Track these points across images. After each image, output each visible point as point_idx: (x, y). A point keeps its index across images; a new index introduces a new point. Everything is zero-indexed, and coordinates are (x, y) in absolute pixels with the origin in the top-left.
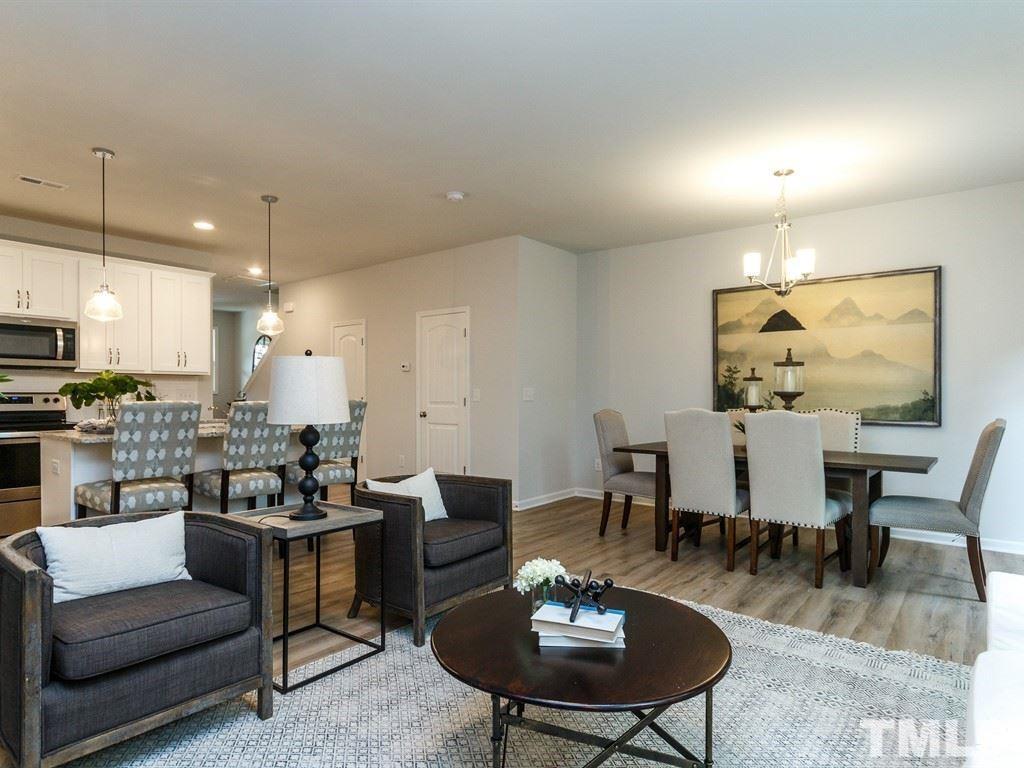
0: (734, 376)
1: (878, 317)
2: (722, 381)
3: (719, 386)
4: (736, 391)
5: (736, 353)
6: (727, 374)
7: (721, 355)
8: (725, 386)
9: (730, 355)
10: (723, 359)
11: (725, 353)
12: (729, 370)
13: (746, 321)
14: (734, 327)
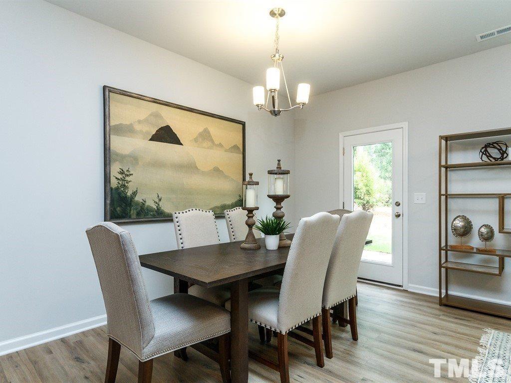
0: (127, 178)
1: (220, 145)
2: (114, 183)
3: (111, 189)
4: (129, 194)
5: (129, 156)
6: (120, 176)
7: (113, 157)
8: (117, 189)
9: (122, 158)
10: (116, 160)
11: (117, 155)
12: (122, 172)
13: (138, 127)
14: (125, 130)
